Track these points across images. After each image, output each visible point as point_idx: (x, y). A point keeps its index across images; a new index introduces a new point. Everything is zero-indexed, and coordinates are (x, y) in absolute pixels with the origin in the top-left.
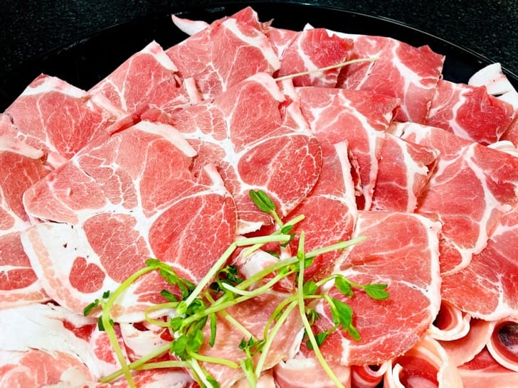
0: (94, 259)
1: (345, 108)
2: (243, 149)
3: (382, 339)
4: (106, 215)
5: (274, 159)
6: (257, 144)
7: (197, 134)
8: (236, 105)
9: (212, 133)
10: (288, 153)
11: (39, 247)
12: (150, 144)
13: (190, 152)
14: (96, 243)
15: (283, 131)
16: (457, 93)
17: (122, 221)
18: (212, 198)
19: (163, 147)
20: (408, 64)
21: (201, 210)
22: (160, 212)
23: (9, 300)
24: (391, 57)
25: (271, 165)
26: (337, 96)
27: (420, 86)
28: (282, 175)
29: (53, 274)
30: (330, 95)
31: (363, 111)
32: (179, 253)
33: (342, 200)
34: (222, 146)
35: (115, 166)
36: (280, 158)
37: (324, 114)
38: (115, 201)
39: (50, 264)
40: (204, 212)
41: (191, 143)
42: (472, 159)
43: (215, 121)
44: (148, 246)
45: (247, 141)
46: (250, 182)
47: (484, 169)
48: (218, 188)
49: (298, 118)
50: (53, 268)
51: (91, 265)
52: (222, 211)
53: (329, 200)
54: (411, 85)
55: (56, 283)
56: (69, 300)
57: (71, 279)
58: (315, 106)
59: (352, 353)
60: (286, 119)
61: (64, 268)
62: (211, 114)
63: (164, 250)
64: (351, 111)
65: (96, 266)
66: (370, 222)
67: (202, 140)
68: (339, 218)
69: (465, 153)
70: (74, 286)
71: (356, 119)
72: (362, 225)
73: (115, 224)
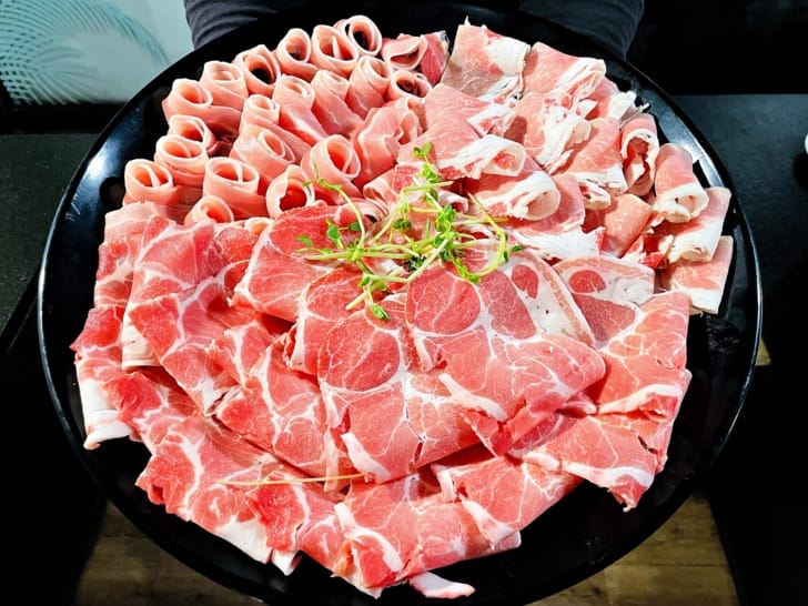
0: (522, 294)
1: (279, 413)
2: (393, 386)
3: (311, 218)
4: (518, 337)
5: (364, 357)
6: (378, 388)
7: (438, 402)
8: (394, 431)
9: (422, 405)
10: (350, 362)
11: (569, 312)
12: (484, 386)
13: (445, 377)
14: (523, 310)
15: (350, 398)
16: (149, 422)
17: (504, 328)
18: (426, 328)
19: (470, 384)
20: (188, 464)
21: (436, 319)
22: (471, 328)
23: (584, 262)
24: (202, 477)
25: (368, 351)
26: (283, 429)
27: (184, 438)
28: (360, 339)
29: (552, 285)
30: (289, 432)
31: (262, 404)
32: (454, 286)
33: (311, 314)
34: (414, 390)
35: (514, 368)
36: (358, 357)
37: (302, 409)
38: (510, 347)
39: (556, 294)
40: (433, 316)
41: (444, 392)
42: (179, 337)
43: (419, 417)
44: (480, 297)
45: (388, 394)
46: (390, 338)
48: (420, 337)
49: (331, 406)
50: (552, 291)
51: (523, 290)
52: (417, 312)
53: (321, 315)
54: (193, 443)
55: (548, 277)
56: (535, 262)
57: (537, 280)
58: (309, 423)
59: (334, 212)
60: (344, 409)
61: (543, 288)
62: (423, 424)
63: (466, 291)
64: (274, 408)
65: (519, 287)
66: (292, 297)
67: (433, 396)
68: (317, 300)
69: (183, 346)
70: (533, 272)
71: (272, 395)
72: (299, 295)
73: (510, 327)
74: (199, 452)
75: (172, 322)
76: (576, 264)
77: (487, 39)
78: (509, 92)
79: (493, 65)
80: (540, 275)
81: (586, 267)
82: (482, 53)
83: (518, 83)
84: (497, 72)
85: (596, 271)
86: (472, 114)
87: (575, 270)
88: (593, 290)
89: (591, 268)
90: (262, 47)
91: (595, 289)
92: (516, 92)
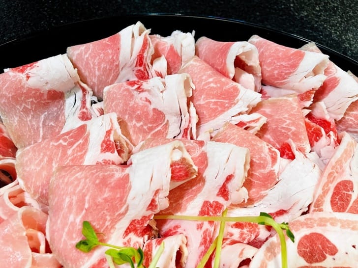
23: (327, 184)
29: (332, 224)
39: (343, 226)
55: (322, 222)
56: (303, 224)
57: (321, 235)
61: (333, 235)
70: (312, 234)
76: (325, 192)
78: (84, 103)
79: (49, 91)
80: (318, 230)
81: (332, 187)
82: (30, 90)
83: (84, 90)
84: (56, 96)
85: (339, 180)
87: (328, 199)
88: (350, 196)
89: (335, 184)
91: (350, 193)
92: (89, 98)
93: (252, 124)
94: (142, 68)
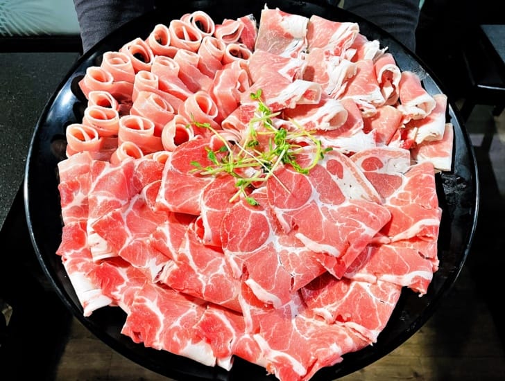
0: (334, 177)
1: (202, 273)
2: (268, 245)
3: (195, 148)
4: (336, 204)
5: (248, 230)
6: (260, 248)
7: (298, 251)
8: (276, 273)
9: (289, 254)
10: (240, 235)
11: (363, 185)
12: (324, 237)
13: (299, 235)
14: (336, 187)
15: (244, 257)
16: (121, 293)
17: (327, 199)
18: (282, 207)
19: (316, 237)
20: (153, 314)
21: (287, 200)
22: (308, 202)
24: (165, 321)
25: (250, 226)
26: (207, 283)
27: (147, 299)
28: (243, 220)
29: (351, 170)
30: (211, 284)
31: (190, 269)
32: (294, 178)
33: (208, 208)
34: (281, 246)
35: (338, 224)
36: (244, 232)
37: (216, 269)
38: (332, 211)
39: (355, 175)
40: (285, 198)
41: (300, 244)
42: (128, 236)
43: (288, 262)
44: (310, 182)
45: (266, 250)
46: (261, 216)
47: (123, 230)
48: (280, 213)
49: (234, 265)
50: (352, 173)
51: (335, 174)
52: (275, 198)
53: (215, 208)
54: (153, 301)
55: (348, 164)
56: (339, 156)
57: (342, 167)
58: (222, 276)
59: (209, 141)
60: (242, 265)
61: (347, 172)
62: (291, 266)
63: (301, 180)
64: (198, 271)
65: (332, 173)
66: (194, 200)
67: (294, 248)
68: (210, 199)
69: (131, 241)
70: (339, 163)
71: (196, 263)
72: (198, 198)
73: (330, 198)
74: (158, 306)
75: (122, 227)
76: (365, 154)
77: (281, 17)
78: (299, 49)
79: (287, 33)
80: (343, 164)
81: (370, 155)
82: (279, 27)
83: (304, 42)
84: (289, 37)
85: (377, 157)
86: (281, 67)
87: (364, 158)
88: (376, 169)
89: (374, 156)
90: (139, 39)
91: (378, 168)
92: (304, 48)
93: (365, 109)
94: (340, 48)
